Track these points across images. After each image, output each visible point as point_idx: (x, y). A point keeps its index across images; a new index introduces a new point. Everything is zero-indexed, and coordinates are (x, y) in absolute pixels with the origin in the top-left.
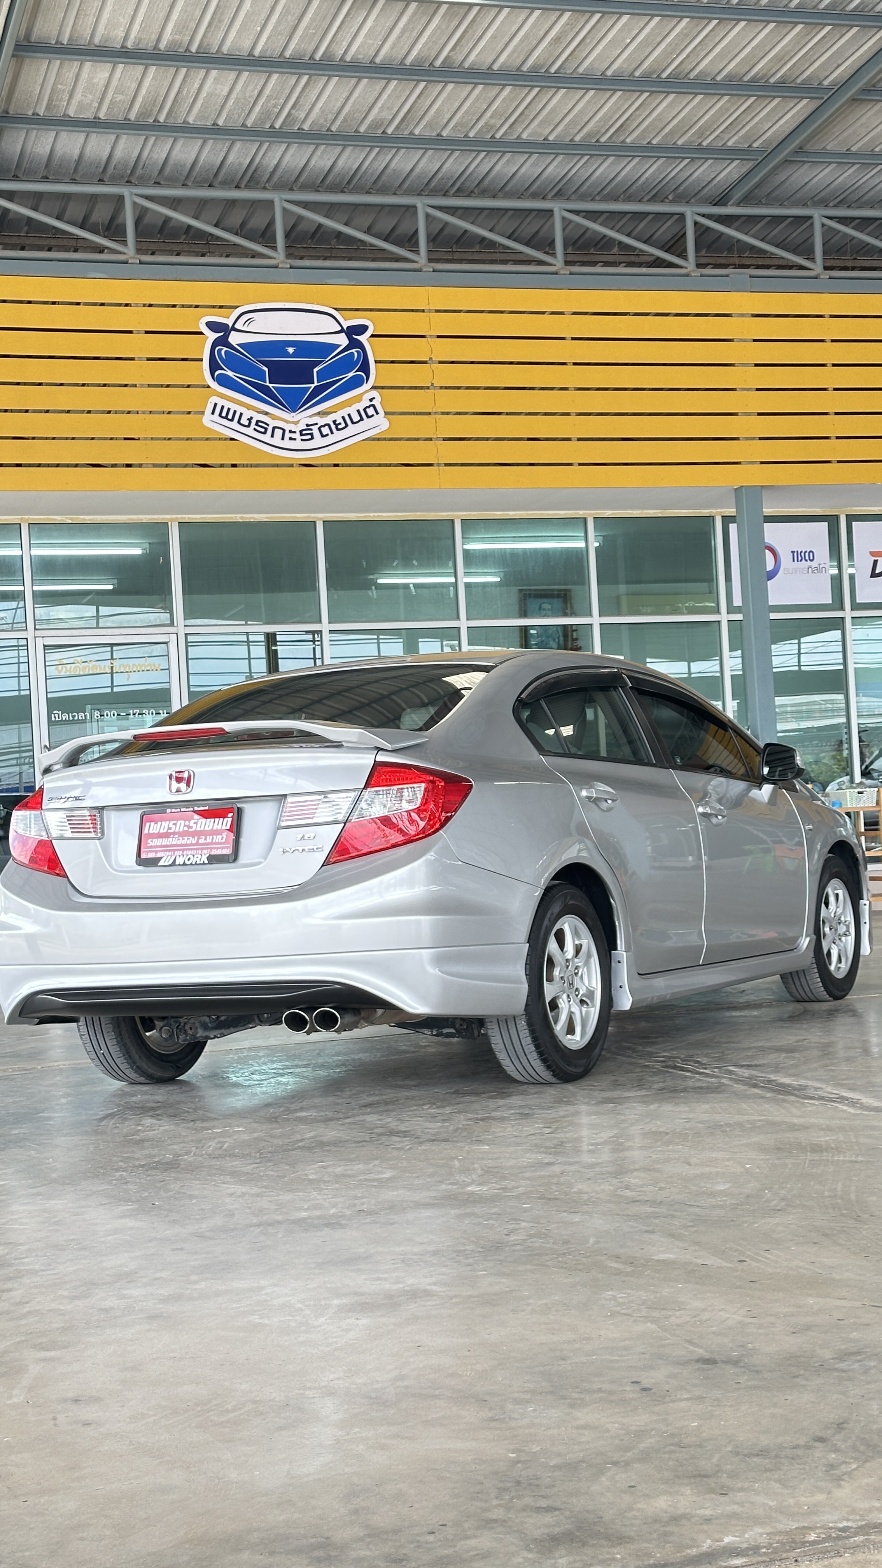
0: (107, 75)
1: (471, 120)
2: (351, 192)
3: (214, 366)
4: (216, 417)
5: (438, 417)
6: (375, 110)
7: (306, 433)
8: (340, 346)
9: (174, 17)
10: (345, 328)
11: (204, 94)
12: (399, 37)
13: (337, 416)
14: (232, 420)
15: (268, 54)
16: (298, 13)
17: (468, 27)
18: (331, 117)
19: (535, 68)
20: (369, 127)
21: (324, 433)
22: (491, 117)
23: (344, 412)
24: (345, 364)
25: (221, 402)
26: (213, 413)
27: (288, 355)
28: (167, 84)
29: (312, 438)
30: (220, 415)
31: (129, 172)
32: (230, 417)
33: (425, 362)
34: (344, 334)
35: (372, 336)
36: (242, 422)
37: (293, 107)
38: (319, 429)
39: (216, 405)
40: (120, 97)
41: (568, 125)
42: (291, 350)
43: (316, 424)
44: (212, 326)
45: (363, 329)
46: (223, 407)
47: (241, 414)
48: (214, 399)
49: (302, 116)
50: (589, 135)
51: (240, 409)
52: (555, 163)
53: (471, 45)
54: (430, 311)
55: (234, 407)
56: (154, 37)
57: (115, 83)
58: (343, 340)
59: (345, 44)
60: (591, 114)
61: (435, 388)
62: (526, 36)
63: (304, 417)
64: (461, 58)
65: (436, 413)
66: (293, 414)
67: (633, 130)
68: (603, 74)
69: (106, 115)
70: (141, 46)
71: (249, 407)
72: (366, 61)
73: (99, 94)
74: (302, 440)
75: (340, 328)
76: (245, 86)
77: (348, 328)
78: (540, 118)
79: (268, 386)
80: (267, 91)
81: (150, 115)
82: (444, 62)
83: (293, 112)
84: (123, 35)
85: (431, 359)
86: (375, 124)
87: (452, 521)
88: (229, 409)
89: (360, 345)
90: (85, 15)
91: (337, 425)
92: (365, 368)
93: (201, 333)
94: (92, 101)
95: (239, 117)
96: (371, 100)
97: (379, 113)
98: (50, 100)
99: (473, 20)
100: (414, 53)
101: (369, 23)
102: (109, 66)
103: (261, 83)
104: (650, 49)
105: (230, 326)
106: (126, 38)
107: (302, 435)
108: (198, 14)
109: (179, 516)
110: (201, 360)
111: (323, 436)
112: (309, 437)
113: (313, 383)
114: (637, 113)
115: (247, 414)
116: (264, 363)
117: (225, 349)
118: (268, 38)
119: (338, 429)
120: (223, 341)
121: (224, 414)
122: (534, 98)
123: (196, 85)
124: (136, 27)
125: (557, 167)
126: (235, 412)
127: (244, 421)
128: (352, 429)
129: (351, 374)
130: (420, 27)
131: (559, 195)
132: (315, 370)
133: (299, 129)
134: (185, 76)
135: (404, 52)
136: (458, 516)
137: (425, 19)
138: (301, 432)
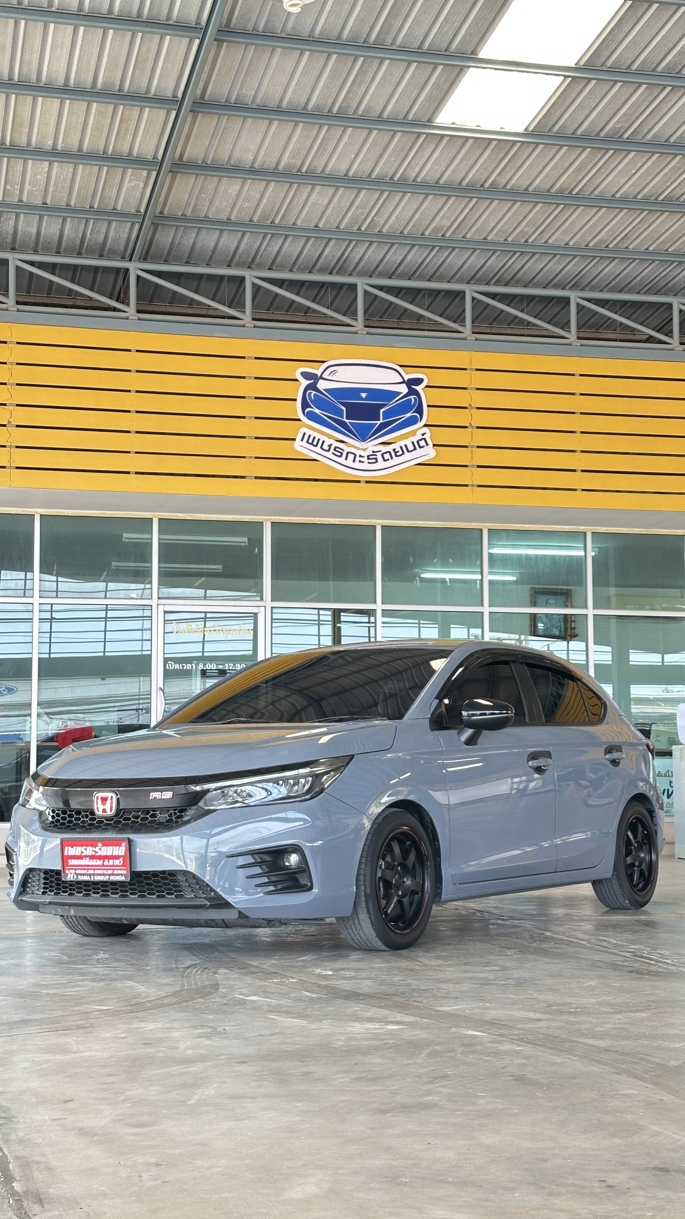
0: (238, 187)
1: (510, 228)
2: (416, 280)
3: (305, 405)
4: (304, 443)
5: (474, 449)
6: (438, 219)
7: (372, 458)
8: (401, 393)
9: (291, 146)
10: (406, 380)
11: (309, 204)
12: (458, 165)
13: (396, 446)
14: (316, 446)
15: (359, 174)
16: (383, 145)
17: (511, 158)
18: (404, 223)
19: (561, 191)
20: (433, 231)
21: (386, 458)
22: (526, 226)
23: (402, 443)
24: (404, 407)
25: (308, 432)
26: (302, 440)
27: (361, 398)
28: (282, 195)
29: (376, 462)
30: (307, 442)
31: (250, 260)
32: (315, 443)
33: (465, 408)
34: (404, 385)
35: (427, 387)
36: (324, 447)
37: (375, 215)
38: (382, 455)
39: (304, 434)
40: (247, 204)
41: (584, 233)
42: (364, 395)
43: (380, 451)
44: (305, 375)
45: (419, 381)
46: (310, 436)
47: (323, 442)
48: (303, 430)
49: (382, 222)
50: (600, 242)
51: (322, 438)
52: (573, 263)
53: (513, 171)
54: (471, 369)
55: (318, 436)
56: (275, 160)
57: (244, 193)
58: (403, 389)
59: (417, 169)
60: (603, 226)
61: (473, 427)
62: (555, 166)
63: (371, 446)
64: (504, 181)
65: (472, 446)
66: (363, 443)
67: (635, 239)
68: (613, 196)
69: (236, 217)
70: (264, 167)
71: (330, 437)
72: (432, 182)
73: (231, 202)
74: (369, 463)
75: (402, 380)
76: (341, 198)
77: (408, 380)
78: (563, 228)
79: (345, 422)
80: (357, 203)
81: (268, 218)
82: (491, 184)
83: (375, 218)
84: (252, 158)
85: (470, 405)
86: (437, 230)
87: (481, 530)
88: (314, 438)
89: (417, 393)
90: (225, 143)
91: (396, 453)
92: (420, 411)
93: (297, 380)
94: (226, 207)
95: (335, 221)
96: (435, 211)
97: (440, 221)
98: (195, 205)
99: (516, 153)
100: (470, 176)
101: (437, 153)
102: (240, 181)
103: (353, 197)
104: (651, 178)
105: (319, 375)
106: (254, 161)
107: (368, 459)
108: (308, 144)
109: (272, 517)
110: (295, 400)
111: (385, 460)
112: (374, 461)
113: (379, 420)
114: (639, 226)
115: (328, 441)
116: (343, 404)
117: (314, 392)
118: (360, 163)
119: (396, 456)
120: (312, 387)
121: (310, 441)
122: (559, 213)
123: (304, 197)
124: (262, 152)
125: (574, 265)
126: (319, 440)
127: (326, 447)
128: (407, 456)
129: (408, 415)
130: (474, 158)
131: (575, 287)
132: (382, 411)
133: (379, 232)
134: (296, 190)
135: (461, 176)
136: (485, 527)
137: (478, 152)
138: (368, 456)
